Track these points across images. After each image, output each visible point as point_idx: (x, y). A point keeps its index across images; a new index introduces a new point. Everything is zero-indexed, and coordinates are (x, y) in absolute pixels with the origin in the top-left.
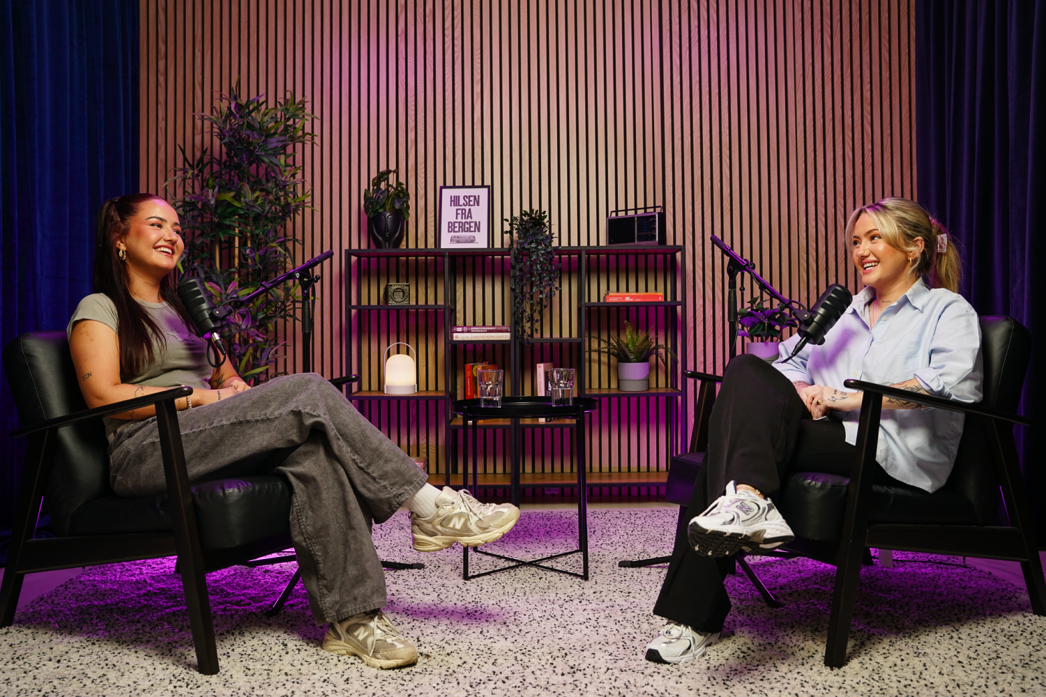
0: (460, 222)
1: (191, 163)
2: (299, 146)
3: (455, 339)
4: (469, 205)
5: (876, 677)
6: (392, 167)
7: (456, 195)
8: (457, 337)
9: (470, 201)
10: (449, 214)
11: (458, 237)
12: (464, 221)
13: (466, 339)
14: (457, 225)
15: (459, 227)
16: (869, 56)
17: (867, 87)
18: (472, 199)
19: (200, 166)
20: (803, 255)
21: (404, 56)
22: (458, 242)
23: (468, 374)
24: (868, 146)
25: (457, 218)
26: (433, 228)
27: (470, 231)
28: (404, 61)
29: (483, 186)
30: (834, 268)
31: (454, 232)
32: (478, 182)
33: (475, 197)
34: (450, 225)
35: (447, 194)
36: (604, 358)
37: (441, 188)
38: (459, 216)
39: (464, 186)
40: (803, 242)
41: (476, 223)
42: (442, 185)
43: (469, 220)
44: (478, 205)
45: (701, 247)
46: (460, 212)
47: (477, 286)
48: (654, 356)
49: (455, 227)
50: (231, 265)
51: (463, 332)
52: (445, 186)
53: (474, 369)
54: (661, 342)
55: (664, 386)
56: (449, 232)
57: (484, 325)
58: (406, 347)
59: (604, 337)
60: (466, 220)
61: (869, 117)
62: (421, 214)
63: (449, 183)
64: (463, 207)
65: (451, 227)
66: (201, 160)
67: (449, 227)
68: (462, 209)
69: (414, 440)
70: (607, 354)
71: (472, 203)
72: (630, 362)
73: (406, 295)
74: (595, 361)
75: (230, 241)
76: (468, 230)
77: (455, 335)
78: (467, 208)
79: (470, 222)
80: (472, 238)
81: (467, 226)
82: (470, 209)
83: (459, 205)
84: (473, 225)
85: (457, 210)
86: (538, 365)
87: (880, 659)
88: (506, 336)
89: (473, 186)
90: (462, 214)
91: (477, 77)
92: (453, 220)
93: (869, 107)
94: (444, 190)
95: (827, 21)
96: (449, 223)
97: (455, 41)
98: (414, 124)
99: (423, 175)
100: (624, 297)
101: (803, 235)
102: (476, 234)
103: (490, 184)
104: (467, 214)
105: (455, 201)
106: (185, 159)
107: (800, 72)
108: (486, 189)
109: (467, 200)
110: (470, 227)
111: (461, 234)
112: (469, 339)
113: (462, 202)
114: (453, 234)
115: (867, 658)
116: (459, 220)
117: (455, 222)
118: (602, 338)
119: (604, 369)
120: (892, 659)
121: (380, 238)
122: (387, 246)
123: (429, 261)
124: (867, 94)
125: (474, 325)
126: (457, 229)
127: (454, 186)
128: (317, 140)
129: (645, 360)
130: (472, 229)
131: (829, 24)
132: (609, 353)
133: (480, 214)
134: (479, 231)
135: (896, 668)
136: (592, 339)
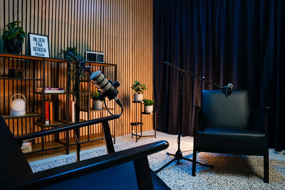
0: (38, 48)
7: (35, 37)
11: (38, 53)
12: (39, 47)
14: (37, 48)
15: (38, 50)
18: (42, 39)
25: (36, 46)
32: (43, 34)
34: (34, 48)
37: (29, 34)
38: (37, 45)
43: (41, 47)
46: (37, 44)
49: (36, 49)
63: (32, 32)
64: (39, 42)
65: (35, 49)
67: (34, 49)
68: (38, 43)
71: (42, 41)
76: (42, 51)
78: (40, 43)
79: (42, 48)
80: (43, 54)
81: (41, 49)
82: (41, 43)
84: (43, 49)
85: (36, 43)
90: (39, 45)
92: (35, 46)
96: (34, 47)
102: (44, 53)
104: (40, 45)
105: (35, 39)
110: (42, 50)
111: (38, 52)
113: (38, 40)
114: (35, 52)
117: (36, 48)
126: (37, 50)
127: (34, 34)
130: (43, 51)
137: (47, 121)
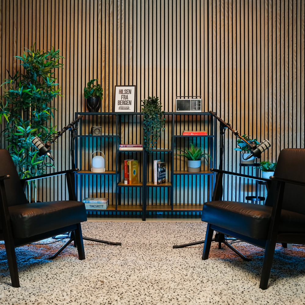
0: (123, 101)
1: (12, 77)
2: (56, 69)
3: (120, 150)
4: (127, 94)
5: (278, 294)
6: (95, 78)
8: (121, 149)
9: (127, 92)
10: (118, 97)
12: (124, 100)
13: (124, 150)
14: (122, 102)
16: (296, 32)
17: (295, 45)
18: (128, 91)
19: (16, 78)
20: (266, 116)
21: (101, 31)
22: (122, 109)
23: (125, 164)
24: (295, 70)
25: (122, 99)
26: (112, 103)
27: (127, 105)
28: (100, 33)
29: (133, 86)
30: (279, 122)
31: (121, 105)
32: (131, 84)
33: (129, 90)
35: (118, 89)
36: (182, 158)
38: (123, 98)
39: (125, 86)
40: (267, 111)
41: (130, 101)
42: (116, 85)
43: (127, 100)
44: (131, 94)
45: (224, 112)
46: (123, 96)
47: (130, 127)
48: (203, 158)
49: (121, 103)
50: (28, 118)
51: (123, 147)
52: (117, 86)
53: (128, 162)
54: (206, 152)
55: (207, 170)
56: (118, 105)
57: (132, 143)
58: (100, 153)
59: (182, 149)
60: (126, 100)
61: (296, 58)
62: (107, 97)
64: (124, 94)
65: (119, 103)
66: (16, 75)
67: (118, 103)
69: (103, 191)
70: (183, 157)
71: (128, 93)
72: (193, 160)
73: (100, 131)
74: (178, 159)
75: (28, 109)
77: (120, 148)
78: (126, 95)
79: (127, 101)
80: (128, 108)
81: (126, 102)
82: (127, 95)
83: (123, 94)
84: (128, 102)
85: (122, 95)
86: (154, 161)
87: (281, 286)
88: (141, 149)
89: (129, 86)
91: (131, 40)
92: (120, 100)
93: (296, 54)
94: (117, 87)
95: (278, 17)
96: (118, 101)
97: (122, 25)
98: (104, 59)
99: (108, 81)
100: (190, 133)
101: (267, 107)
102: (129, 106)
103: (136, 85)
105: (121, 92)
106: (9, 75)
107: (266, 39)
108: (134, 87)
109: (126, 91)
110: (127, 103)
111: (123, 106)
112: (126, 150)
113: (124, 92)
114: (120, 106)
115: (276, 286)
116: (123, 100)
117: (121, 101)
118: (181, 150)
119: (182, 162)
120: (285, 287)
121: (91, 108)
122: (93, 111)
123: (110, 117)
124: (295, 48)
125: (128, 143)
126: (121, 104)
127: (121, 86)
128: (64, 67)
129: (199, 159)
131: (279, 18)
132: (184, 156)
133: (131, 97)
134: (131, 105)
135: (286, 290)
136: (177, 150)
137: (125, 180)
